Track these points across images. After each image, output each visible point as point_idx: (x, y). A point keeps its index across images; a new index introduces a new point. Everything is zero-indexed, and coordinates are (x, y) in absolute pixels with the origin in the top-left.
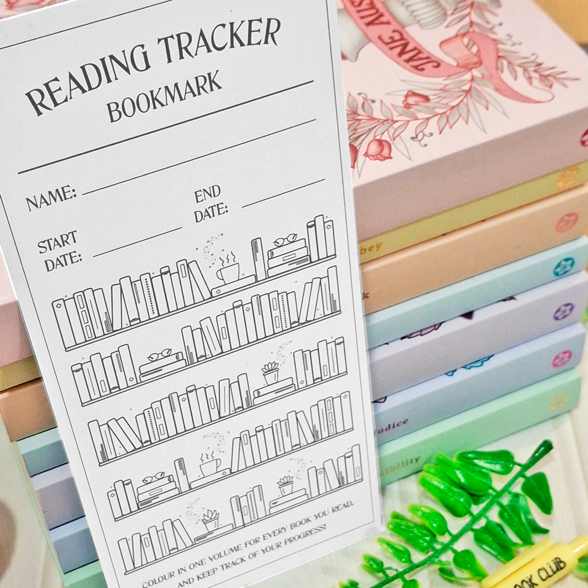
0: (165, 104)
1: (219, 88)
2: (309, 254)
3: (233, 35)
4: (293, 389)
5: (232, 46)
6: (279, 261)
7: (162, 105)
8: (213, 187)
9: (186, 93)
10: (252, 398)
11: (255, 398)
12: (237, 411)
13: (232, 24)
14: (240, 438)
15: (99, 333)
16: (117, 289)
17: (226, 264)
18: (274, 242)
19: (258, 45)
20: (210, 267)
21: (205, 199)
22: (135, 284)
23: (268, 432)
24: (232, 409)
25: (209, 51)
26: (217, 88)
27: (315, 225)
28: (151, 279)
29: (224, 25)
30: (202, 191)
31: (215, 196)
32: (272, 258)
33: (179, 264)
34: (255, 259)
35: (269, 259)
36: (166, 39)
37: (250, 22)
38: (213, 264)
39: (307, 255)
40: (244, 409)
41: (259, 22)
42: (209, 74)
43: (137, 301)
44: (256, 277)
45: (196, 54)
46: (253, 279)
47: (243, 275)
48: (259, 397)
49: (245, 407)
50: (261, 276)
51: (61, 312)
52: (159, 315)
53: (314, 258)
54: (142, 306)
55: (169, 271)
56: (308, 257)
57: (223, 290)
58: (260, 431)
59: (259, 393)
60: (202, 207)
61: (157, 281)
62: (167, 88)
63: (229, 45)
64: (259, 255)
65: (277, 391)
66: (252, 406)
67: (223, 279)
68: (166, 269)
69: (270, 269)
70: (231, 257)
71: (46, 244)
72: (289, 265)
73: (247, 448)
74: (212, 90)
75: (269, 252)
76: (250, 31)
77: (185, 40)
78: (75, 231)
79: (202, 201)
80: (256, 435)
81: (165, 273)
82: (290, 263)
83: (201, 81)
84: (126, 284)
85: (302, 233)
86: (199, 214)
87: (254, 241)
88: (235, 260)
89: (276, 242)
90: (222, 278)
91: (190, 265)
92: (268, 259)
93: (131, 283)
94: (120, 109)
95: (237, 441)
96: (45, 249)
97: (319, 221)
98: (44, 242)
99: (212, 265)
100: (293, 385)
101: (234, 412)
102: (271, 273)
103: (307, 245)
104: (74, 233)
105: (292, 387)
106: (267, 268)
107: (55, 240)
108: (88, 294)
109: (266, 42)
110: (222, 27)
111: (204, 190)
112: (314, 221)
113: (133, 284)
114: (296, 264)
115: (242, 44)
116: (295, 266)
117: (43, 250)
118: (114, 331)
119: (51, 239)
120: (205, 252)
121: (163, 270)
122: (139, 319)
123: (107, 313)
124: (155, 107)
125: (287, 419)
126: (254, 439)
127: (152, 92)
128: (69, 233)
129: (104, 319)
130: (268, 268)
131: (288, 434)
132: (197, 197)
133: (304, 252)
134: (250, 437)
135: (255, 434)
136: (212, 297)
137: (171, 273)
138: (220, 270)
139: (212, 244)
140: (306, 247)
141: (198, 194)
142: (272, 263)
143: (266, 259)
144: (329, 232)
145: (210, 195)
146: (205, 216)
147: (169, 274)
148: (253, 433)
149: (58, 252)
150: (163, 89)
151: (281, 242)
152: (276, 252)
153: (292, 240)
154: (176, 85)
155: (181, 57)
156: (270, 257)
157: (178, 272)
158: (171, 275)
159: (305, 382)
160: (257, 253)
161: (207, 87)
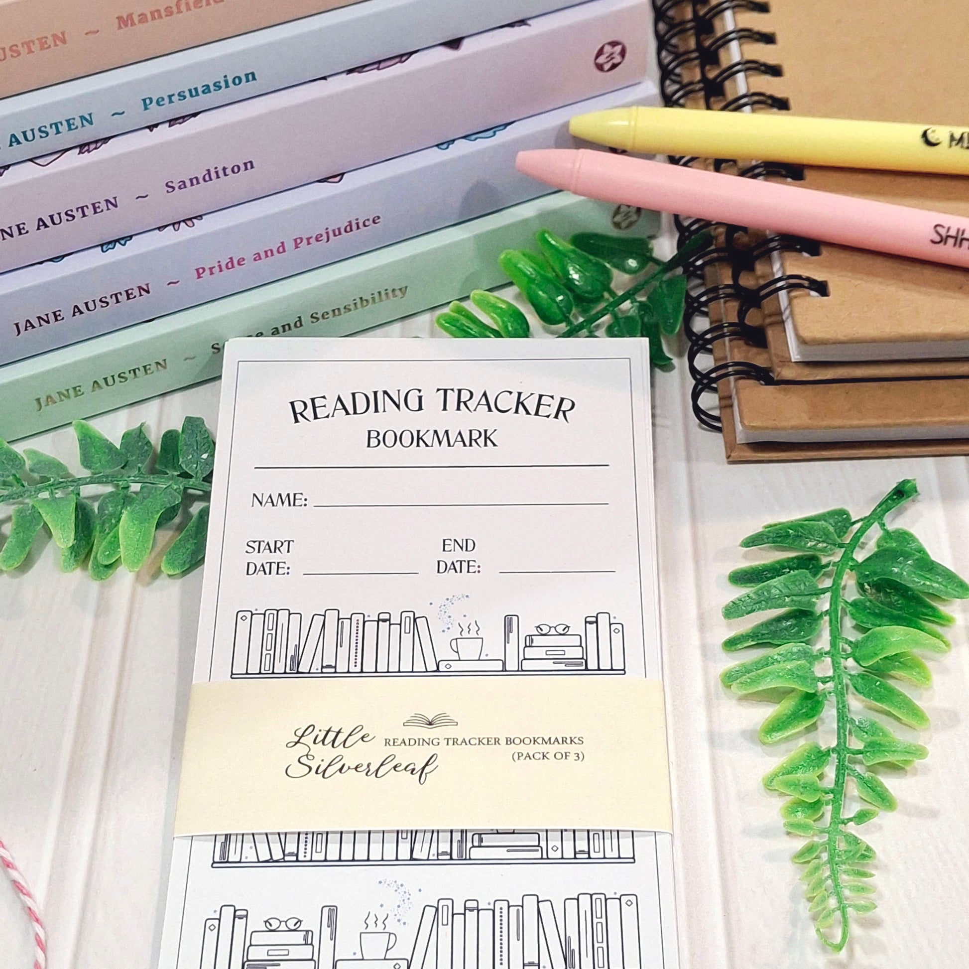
0: (430, 444)
1: (494, 445)
2: (585, 657)
3: (519, 402)
4: (538, 855)
5: (517, 412)
6: (540, 653)
7: (427, 445)
8: (467, 540)
9: (456, 441)
10: (469, 845)
11: (473, 847)
12: (440, 857)
13: (520, 394)
14: (437, 910)
15: (279, 668)
16: (319, 621)
17: (465, 634)
18: (537, 627)
19: (546, 418)
20: (444, 631)
21: (454, 550)
22: (342, 622)
23: (486, 916)
24: (434, 850)
25: (490, 410)
26: (492, 445)
27: (597, 622)
28: (364, 622)
29: (511, 393)
30: (453, 541)
31: (467, 550)
32: (530, 646)
33: (404, 615)
34: (506, 640)
35: (526, 646)
36: (445, 391)
37: (541, 396)
38: (449, 628)
39: (582, 658)
40: (451, 859)
41: (551, 399)
42: (486, 431)
43: (339, 644)
44: (504, 664)
45: (475, 410)
46: (499, 666)
47: (487, 655)
48: (480, 846)
49: (455, 856)
50: (512, 665)
51: (243, 626)
52: (362, 672)
53: (593, 665)
54: (343, 652)
55: (389, 620)
56: (584, 661)
57: (456, 666)
58: (471, 910)
59: (481, 840)
60: (449, 558)
61: (371, 627)
62: (436, 432)
63: (514, 410)
64: (513, 636)
65: (511, 848)
66: (466, 859)
67: (457, 652)
68: (387, 616)
69: (525, 659)
70: (474, 628)
71: (256, 545)
72: (554, 663)
73: (445, 931)
74: (486, 445)
75: (528, 638)
76: (539, 404)
77: (465, 396)
78: (293, 541)
79: (450, 551)
80: (464, 914)
81: (384, 621)
82: (556, 660)
83: (475, 435)
84: (332, 618)
85: (577, 627)
86: (442, 565)
87: (509, 617)
88: (478, 632)
89: (538, 627)
90: (456, 650)
91: (418, 620)
92: (524, 646)
93: (339, 619)
94: (381, 438)
95: (430, 912)
96: (252, 550)
97: (603, 620)
98: (254, 542)
99: (446, 630)
100: (539, 848)
101: (435, 858)
102: (527, 665)
103: (584, 645)
104: (291, 543)
105: (538, 851)
106: (521, 658)
107: (268, 544)
108: (283, 615)
109: (556, 417)
110: (508, 394)
111: (455, 540)
112: (597, 618)
113: (340, 621)
114: (564, 664)
115: (528, 413)
116: (562, 667)
117: (251, 550)
118: (298, 672)
119: (264, 541)
120: (441, 611)
121: (382, 617)
122: (335, 667)
123: (297, 647)
124: (418, 445)
125: (522, 907)
126: (459, 919)
127: (418, 432)
128: (285, 541)
129: (291, 652)
130: (523, 658)
131: (520, 936)
132: (444, 545)
133: (577, 653)
134: (453, 915)
135: (463, 912)
136: (438, 670)
137: (391, 623)
138: (456, 639)
139: (453, 604)
140: (581, 646)
141: (447, 542)
142: (530, 653)
143: (522, 645)
144: (617, 638)
145: (462, 548)
146: (450, 569)
147: (388, 622)
148: (459, 909)
149: (265, 557)
150: (432, 432)
151: (545, 630)
152: (537, 641)
153: (563, 632)
154: (447, 432)
155: (458, 409)
156: (528, 644)
157: (400, 624)
158: (390, 624)
159: (560, 850)
160: (510, 634)
161: (481, 441)
